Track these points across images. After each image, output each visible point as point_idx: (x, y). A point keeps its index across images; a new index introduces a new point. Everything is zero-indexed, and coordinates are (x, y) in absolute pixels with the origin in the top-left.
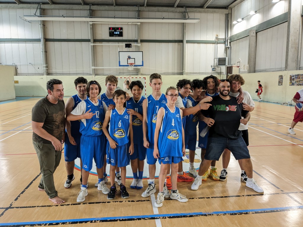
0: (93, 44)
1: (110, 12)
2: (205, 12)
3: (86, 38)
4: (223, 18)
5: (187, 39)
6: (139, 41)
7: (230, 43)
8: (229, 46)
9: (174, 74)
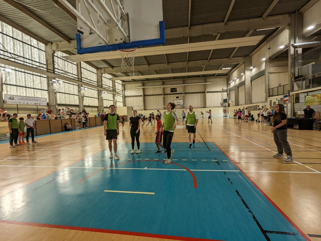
0: (163, 96)
1: (171, 82)
2: (215, 78)
3: (161, 94)
4: (225, 80)
5: (207, 91)
6: (184, 93)
7: (229, 91)
8: (229, 93)
9: (201, 108)
